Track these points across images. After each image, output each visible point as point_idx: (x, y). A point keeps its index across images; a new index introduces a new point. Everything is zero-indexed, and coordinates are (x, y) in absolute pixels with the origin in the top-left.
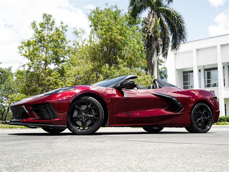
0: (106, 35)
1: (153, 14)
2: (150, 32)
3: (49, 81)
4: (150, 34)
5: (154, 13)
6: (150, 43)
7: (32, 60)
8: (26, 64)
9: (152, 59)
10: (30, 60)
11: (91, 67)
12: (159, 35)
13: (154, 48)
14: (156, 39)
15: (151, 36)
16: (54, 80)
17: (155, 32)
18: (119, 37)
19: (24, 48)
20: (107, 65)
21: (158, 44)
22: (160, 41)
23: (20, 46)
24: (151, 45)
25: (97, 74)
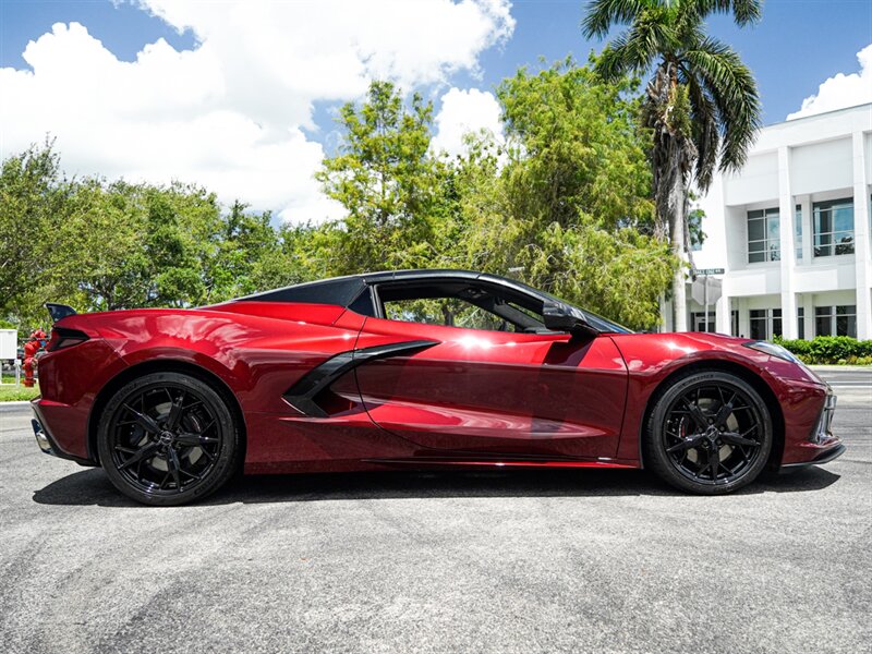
0: (547, 146)
1: (671, 72)
2: (662, 124)
3: (398, 261)
4: (664, 130)
5: (674, 69)
6: (663, 154)
7: (354, 210)
8: (339, 219)
9: (668, 196)
10: (349, 211)
11: (516, 231)
12: (687, 132)
13: (675, 169)
14: (680, 142)
15: (667, 136)
16: (410, 258)
17: (677, 124)
18: (583, 150)
19: (330, 177)
20: (557, 224)
21: (686, 155)
22: (693, 151)
23: (321, 171)
24: (666, 160)
25: (531, 250)
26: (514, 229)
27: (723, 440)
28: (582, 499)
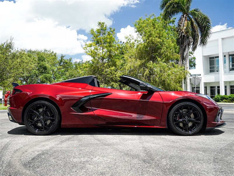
0: (148, 39)
1: (185, 17)
2: (183, 32)
3: (106, 72)
4: (183, 34)
5: (186, 17)
6: (183, 41)
7: (94, 58)
8: (90, 60)
9: (184, 53)
10: (93, 58)
11: (139, 63)
12: (190, 35)
13: (186, 45)
14: (188, 37)
15: (184, 36)
16: (110, 71)
17: (187, 32)
18: (159, 40)
19: (87, 48)
20: (151, 62)
21: (190, 41)
22: (191, 40)
24: (183, 43)
25: (144, 69)
26: (139, 62)
27: (190, 121)
28: (150, 136)
